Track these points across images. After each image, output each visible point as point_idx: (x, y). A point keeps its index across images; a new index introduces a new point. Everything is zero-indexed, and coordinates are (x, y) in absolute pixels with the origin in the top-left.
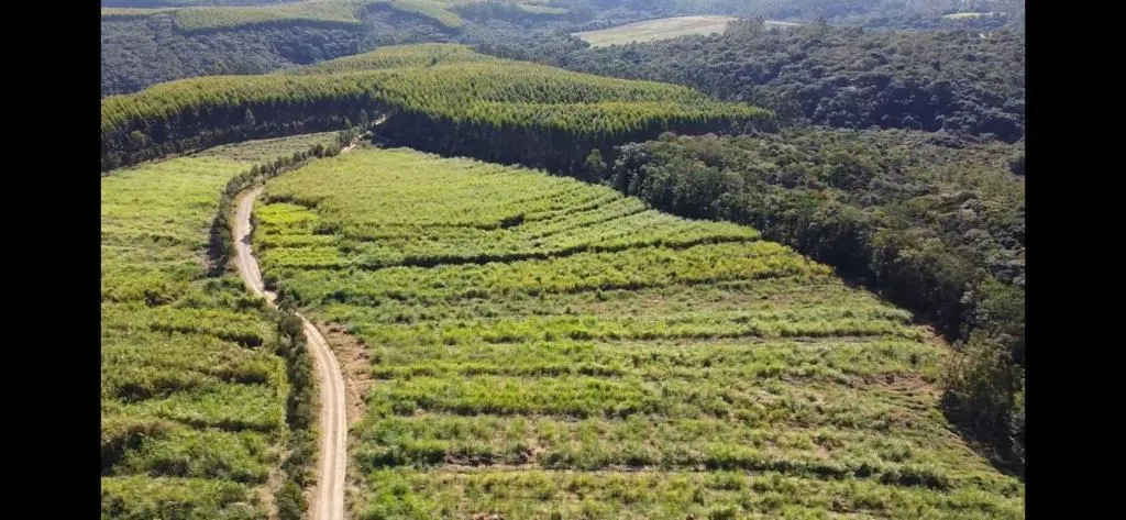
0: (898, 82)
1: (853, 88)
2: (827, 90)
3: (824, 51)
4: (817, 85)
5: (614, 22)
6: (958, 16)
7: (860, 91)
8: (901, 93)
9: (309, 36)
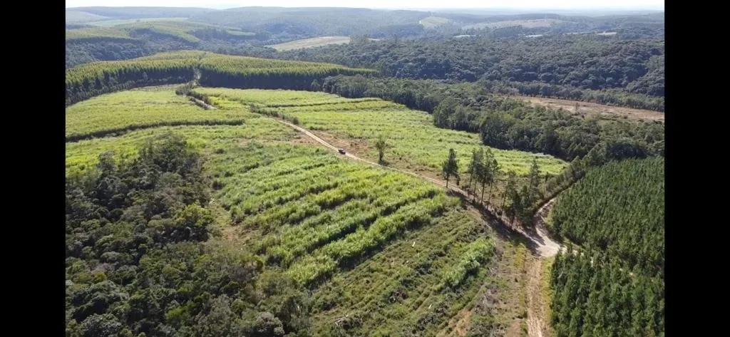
0: (429, 61)
1: (411, 64)
2: (400, 65)
3: (398, 49)
4: (396, 63)
6: (460, 36)
7: (415, 65)
8: (430, 65)
9: (111, 46)
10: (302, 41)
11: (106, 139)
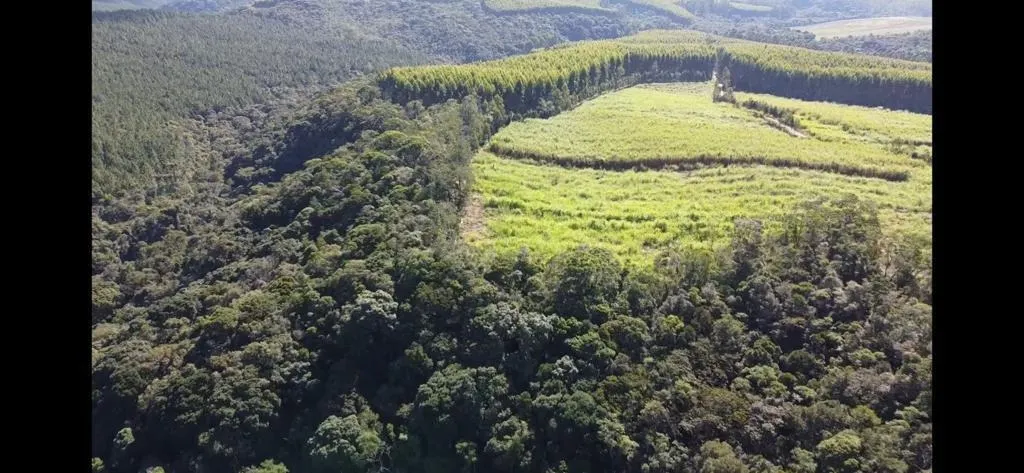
5: (813, 20)
9: (580, 20)
10: (850, 23)
11: (664, 173)
